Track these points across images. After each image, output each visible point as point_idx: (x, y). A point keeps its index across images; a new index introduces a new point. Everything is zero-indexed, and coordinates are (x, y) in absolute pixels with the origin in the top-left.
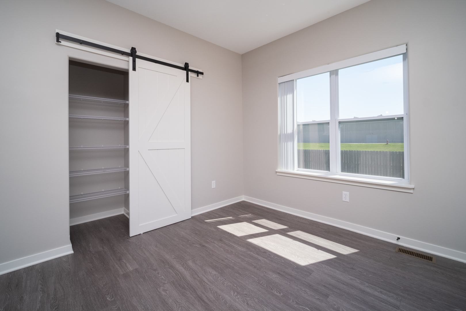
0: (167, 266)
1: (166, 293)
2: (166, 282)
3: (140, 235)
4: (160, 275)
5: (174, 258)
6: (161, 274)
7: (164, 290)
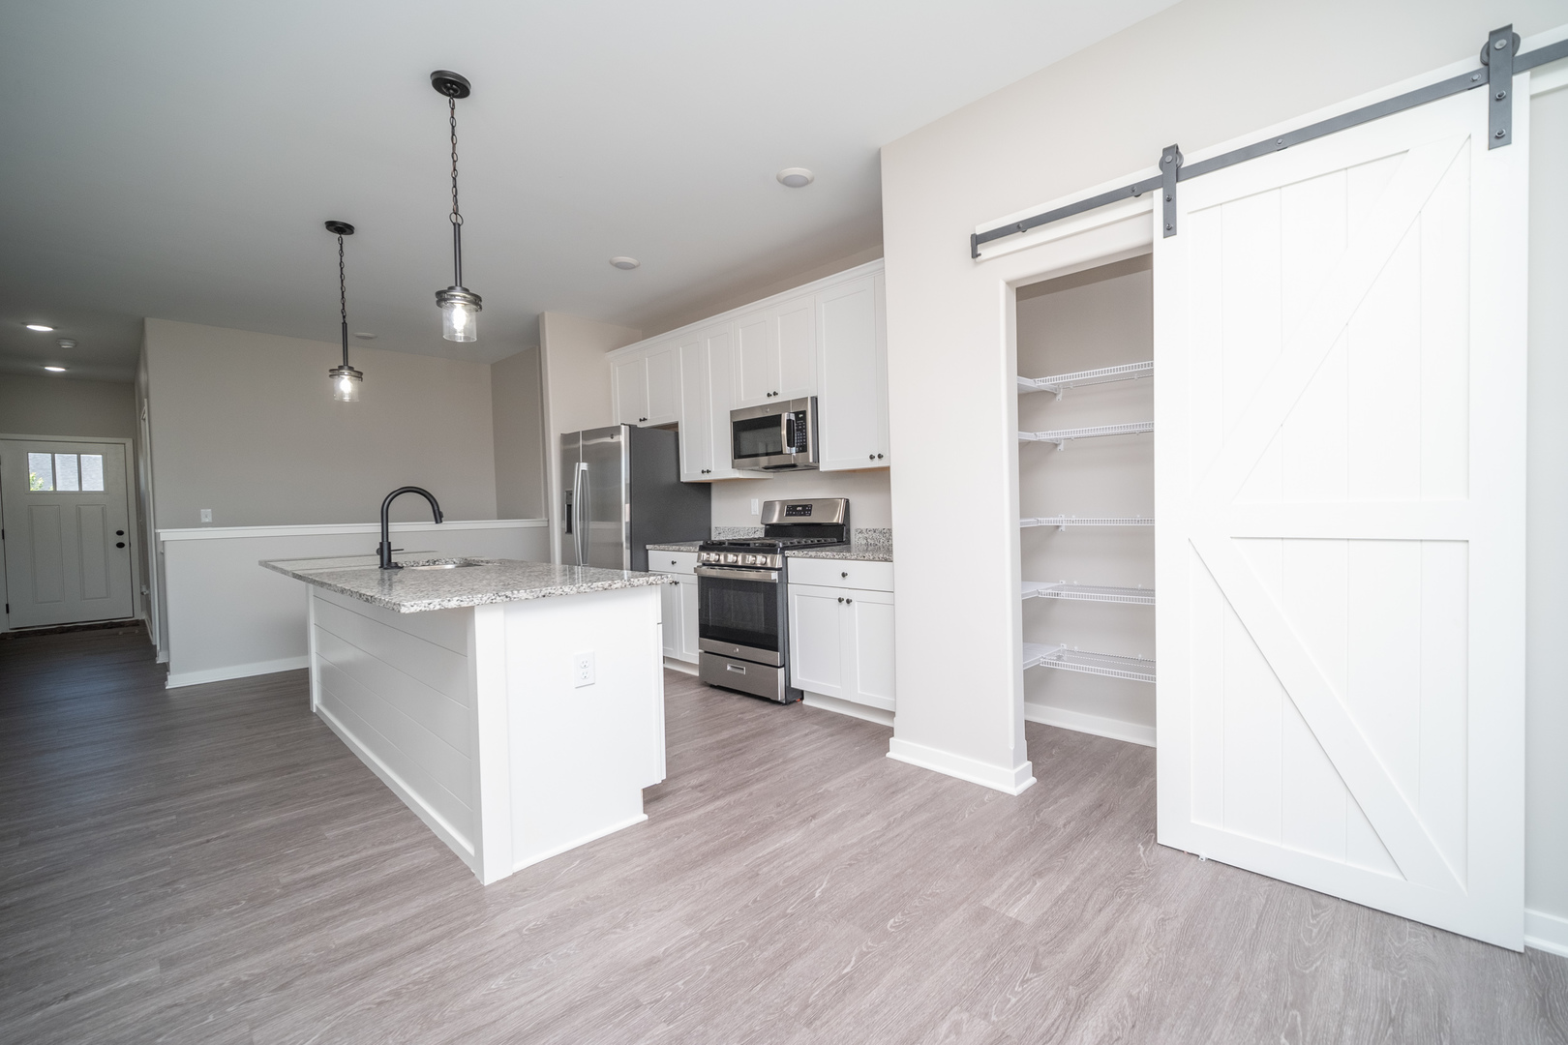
0: (1073, 992)
1: (946, 1037)
2: (994, 1018)
3: (1194, 859)
4: (1020, 989)
5: (1130, 996)
6: (1023, 990)
7: (956, 1028)
